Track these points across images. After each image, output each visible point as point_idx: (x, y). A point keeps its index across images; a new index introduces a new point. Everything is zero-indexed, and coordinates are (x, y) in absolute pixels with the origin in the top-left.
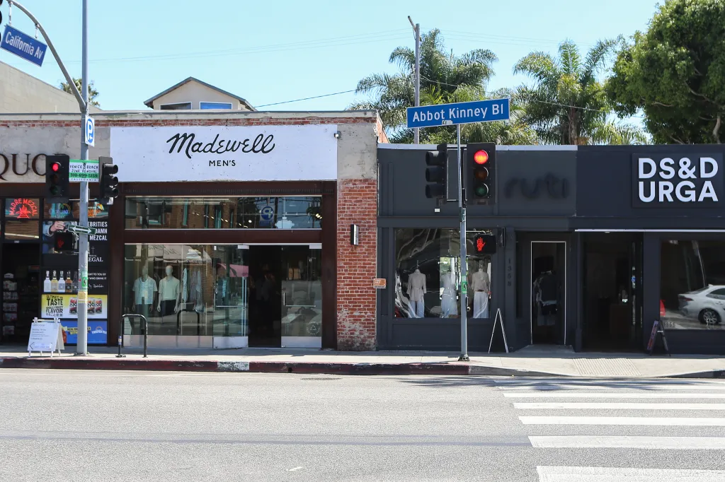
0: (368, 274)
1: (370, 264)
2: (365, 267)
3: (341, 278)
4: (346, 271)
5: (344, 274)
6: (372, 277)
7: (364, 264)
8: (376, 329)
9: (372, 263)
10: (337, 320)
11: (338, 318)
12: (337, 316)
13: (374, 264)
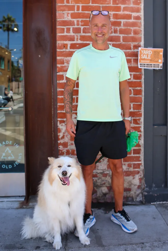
0: (125, 39)
1: (129, 17)
2: (119, 24)
3: (65, 46)
4: (77, 31)
5: (72, 39)
6: (132, 44)
7: (116, 16)
8: (142, 156)
9: (134, 14)
10: (57, 138)
11: (61, 135)
12: (57, 130)
13: (138, 18)
